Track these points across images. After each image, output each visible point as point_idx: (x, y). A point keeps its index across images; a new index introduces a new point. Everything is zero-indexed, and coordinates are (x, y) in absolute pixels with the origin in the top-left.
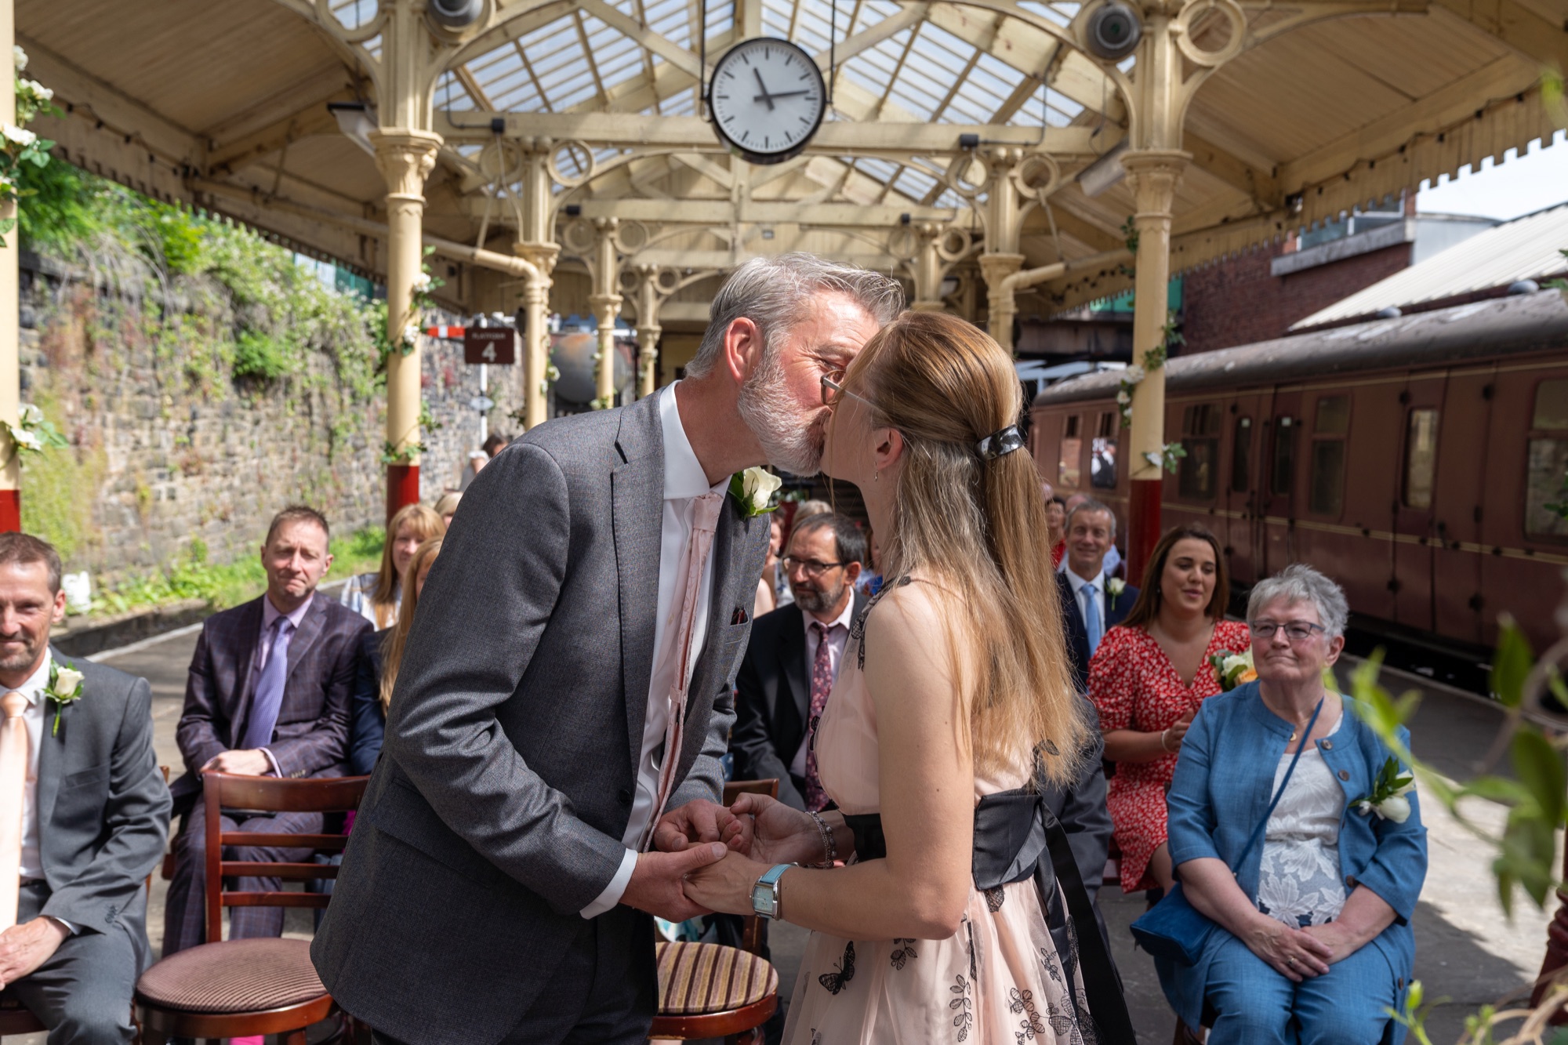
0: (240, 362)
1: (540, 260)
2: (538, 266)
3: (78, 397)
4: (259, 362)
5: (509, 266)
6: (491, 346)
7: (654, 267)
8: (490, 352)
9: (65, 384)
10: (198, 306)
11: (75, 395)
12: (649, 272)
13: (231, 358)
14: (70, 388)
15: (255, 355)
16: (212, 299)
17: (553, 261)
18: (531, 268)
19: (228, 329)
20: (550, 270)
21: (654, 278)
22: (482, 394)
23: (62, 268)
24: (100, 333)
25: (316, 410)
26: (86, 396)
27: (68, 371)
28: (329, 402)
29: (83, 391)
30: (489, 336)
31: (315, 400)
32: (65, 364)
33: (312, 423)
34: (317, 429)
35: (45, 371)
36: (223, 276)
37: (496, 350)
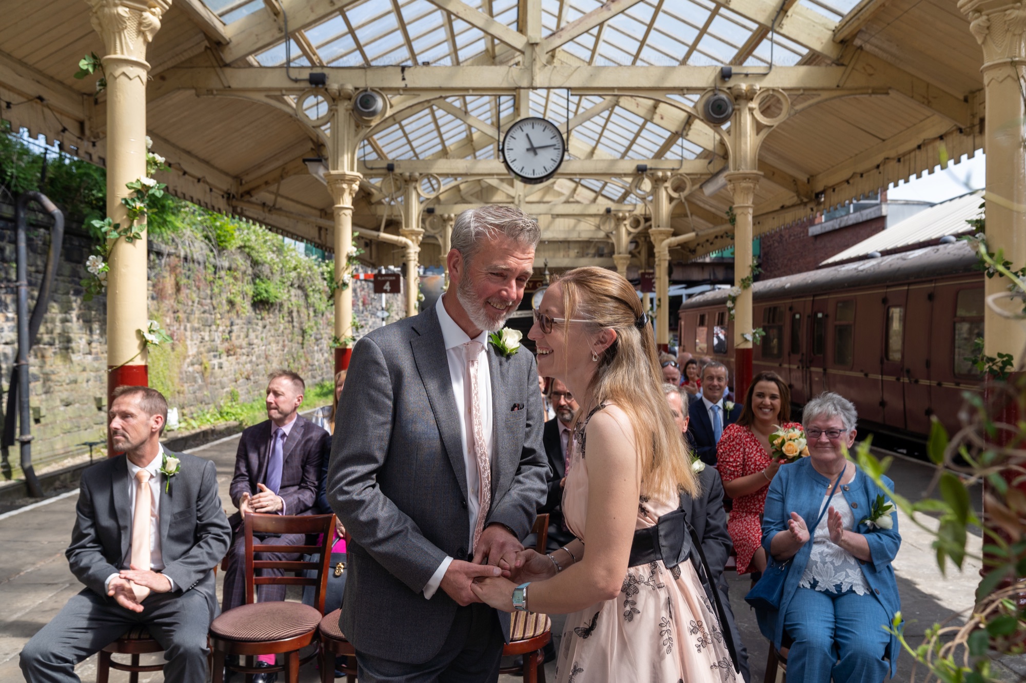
0: (256, 294)
1: (414, 238)
2: (413, 241)
3: (172, 315)
4: (265, 295)
5: (397, 241)
6: (388, 284)
8: (387, 287)
9: (166, 309)
10: (234, 266)
11: (171, 314)
13: (251, 293)
14: (168, 311)
15: (263, 291)
16: (241, 262)
17: (420, 238)
18: (409, 242)
19: (250, 278)
20: (419, 243)
22: (383, 309)
23: (165, 249)
24: (183, 281)
25: (295, 320)
26: (176, 315)
27: (167, 302)
28: (302, 315)
29: (174, 312)
30: (387, 278)
31: (295, 314)
32: (166, 298)
33: (293, 327)
34: (296, 329)
35: (155, 302)
36: (247, 250)
37: (391, 285)
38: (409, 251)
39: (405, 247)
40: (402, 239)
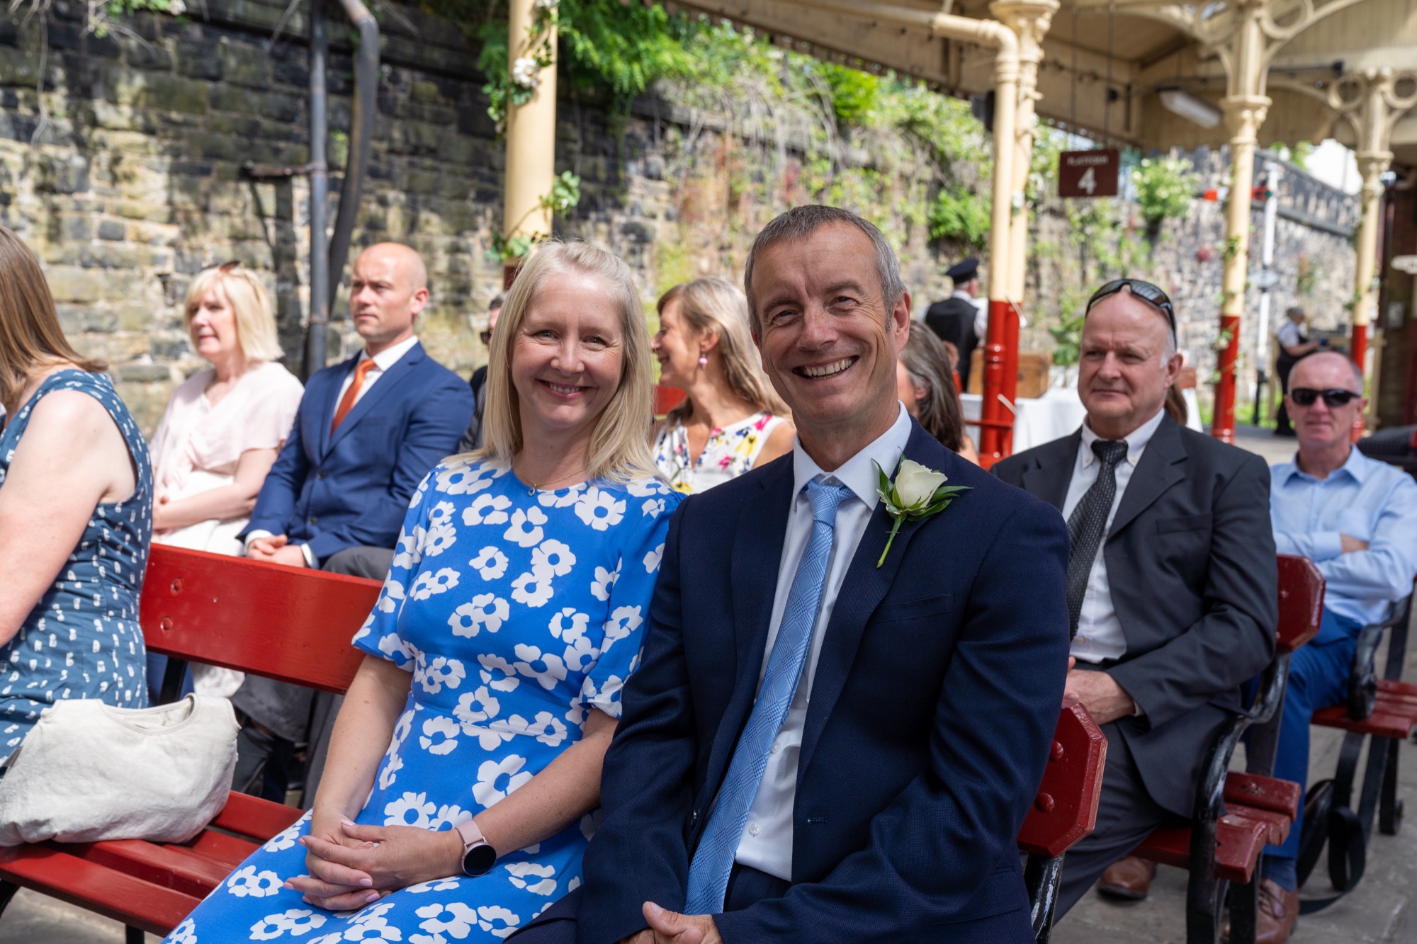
0: (934, 224)
1: (1022, 22)
3: (716, 255)
4: (956, 225)
6: (1090, 174)
7: (1387, 72)
8: (1088, 182)
9: (700, 240)
10: (880, 162)
11: (712, 250)
12: (1379, 79)
13: (921, 220)
14: (706, 245)
15: (953, 218)
16: (897, 152)
18: (1006, 34)
19: (924, 188)
20: (1040, 38)
21: (1387, 87)
22: (1265, 267)
23: (696, 116)
24: (747, 187)
25: (1045, 282)
26: (725, 254)
27: (704, 226)
28: (1066, 274)
29: (722, 248)
30: (1087, 160)
31: (1045, 271)
32: (701, 219)
33: (1039, 297)
34: (1045, 303)
35: (673, 225)
36: (922, 131)
37: (1097, 178)
38: (1002, 57)
39: (994, 47)
40: (988, 28)
